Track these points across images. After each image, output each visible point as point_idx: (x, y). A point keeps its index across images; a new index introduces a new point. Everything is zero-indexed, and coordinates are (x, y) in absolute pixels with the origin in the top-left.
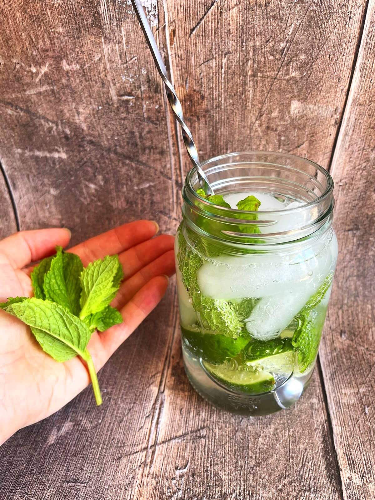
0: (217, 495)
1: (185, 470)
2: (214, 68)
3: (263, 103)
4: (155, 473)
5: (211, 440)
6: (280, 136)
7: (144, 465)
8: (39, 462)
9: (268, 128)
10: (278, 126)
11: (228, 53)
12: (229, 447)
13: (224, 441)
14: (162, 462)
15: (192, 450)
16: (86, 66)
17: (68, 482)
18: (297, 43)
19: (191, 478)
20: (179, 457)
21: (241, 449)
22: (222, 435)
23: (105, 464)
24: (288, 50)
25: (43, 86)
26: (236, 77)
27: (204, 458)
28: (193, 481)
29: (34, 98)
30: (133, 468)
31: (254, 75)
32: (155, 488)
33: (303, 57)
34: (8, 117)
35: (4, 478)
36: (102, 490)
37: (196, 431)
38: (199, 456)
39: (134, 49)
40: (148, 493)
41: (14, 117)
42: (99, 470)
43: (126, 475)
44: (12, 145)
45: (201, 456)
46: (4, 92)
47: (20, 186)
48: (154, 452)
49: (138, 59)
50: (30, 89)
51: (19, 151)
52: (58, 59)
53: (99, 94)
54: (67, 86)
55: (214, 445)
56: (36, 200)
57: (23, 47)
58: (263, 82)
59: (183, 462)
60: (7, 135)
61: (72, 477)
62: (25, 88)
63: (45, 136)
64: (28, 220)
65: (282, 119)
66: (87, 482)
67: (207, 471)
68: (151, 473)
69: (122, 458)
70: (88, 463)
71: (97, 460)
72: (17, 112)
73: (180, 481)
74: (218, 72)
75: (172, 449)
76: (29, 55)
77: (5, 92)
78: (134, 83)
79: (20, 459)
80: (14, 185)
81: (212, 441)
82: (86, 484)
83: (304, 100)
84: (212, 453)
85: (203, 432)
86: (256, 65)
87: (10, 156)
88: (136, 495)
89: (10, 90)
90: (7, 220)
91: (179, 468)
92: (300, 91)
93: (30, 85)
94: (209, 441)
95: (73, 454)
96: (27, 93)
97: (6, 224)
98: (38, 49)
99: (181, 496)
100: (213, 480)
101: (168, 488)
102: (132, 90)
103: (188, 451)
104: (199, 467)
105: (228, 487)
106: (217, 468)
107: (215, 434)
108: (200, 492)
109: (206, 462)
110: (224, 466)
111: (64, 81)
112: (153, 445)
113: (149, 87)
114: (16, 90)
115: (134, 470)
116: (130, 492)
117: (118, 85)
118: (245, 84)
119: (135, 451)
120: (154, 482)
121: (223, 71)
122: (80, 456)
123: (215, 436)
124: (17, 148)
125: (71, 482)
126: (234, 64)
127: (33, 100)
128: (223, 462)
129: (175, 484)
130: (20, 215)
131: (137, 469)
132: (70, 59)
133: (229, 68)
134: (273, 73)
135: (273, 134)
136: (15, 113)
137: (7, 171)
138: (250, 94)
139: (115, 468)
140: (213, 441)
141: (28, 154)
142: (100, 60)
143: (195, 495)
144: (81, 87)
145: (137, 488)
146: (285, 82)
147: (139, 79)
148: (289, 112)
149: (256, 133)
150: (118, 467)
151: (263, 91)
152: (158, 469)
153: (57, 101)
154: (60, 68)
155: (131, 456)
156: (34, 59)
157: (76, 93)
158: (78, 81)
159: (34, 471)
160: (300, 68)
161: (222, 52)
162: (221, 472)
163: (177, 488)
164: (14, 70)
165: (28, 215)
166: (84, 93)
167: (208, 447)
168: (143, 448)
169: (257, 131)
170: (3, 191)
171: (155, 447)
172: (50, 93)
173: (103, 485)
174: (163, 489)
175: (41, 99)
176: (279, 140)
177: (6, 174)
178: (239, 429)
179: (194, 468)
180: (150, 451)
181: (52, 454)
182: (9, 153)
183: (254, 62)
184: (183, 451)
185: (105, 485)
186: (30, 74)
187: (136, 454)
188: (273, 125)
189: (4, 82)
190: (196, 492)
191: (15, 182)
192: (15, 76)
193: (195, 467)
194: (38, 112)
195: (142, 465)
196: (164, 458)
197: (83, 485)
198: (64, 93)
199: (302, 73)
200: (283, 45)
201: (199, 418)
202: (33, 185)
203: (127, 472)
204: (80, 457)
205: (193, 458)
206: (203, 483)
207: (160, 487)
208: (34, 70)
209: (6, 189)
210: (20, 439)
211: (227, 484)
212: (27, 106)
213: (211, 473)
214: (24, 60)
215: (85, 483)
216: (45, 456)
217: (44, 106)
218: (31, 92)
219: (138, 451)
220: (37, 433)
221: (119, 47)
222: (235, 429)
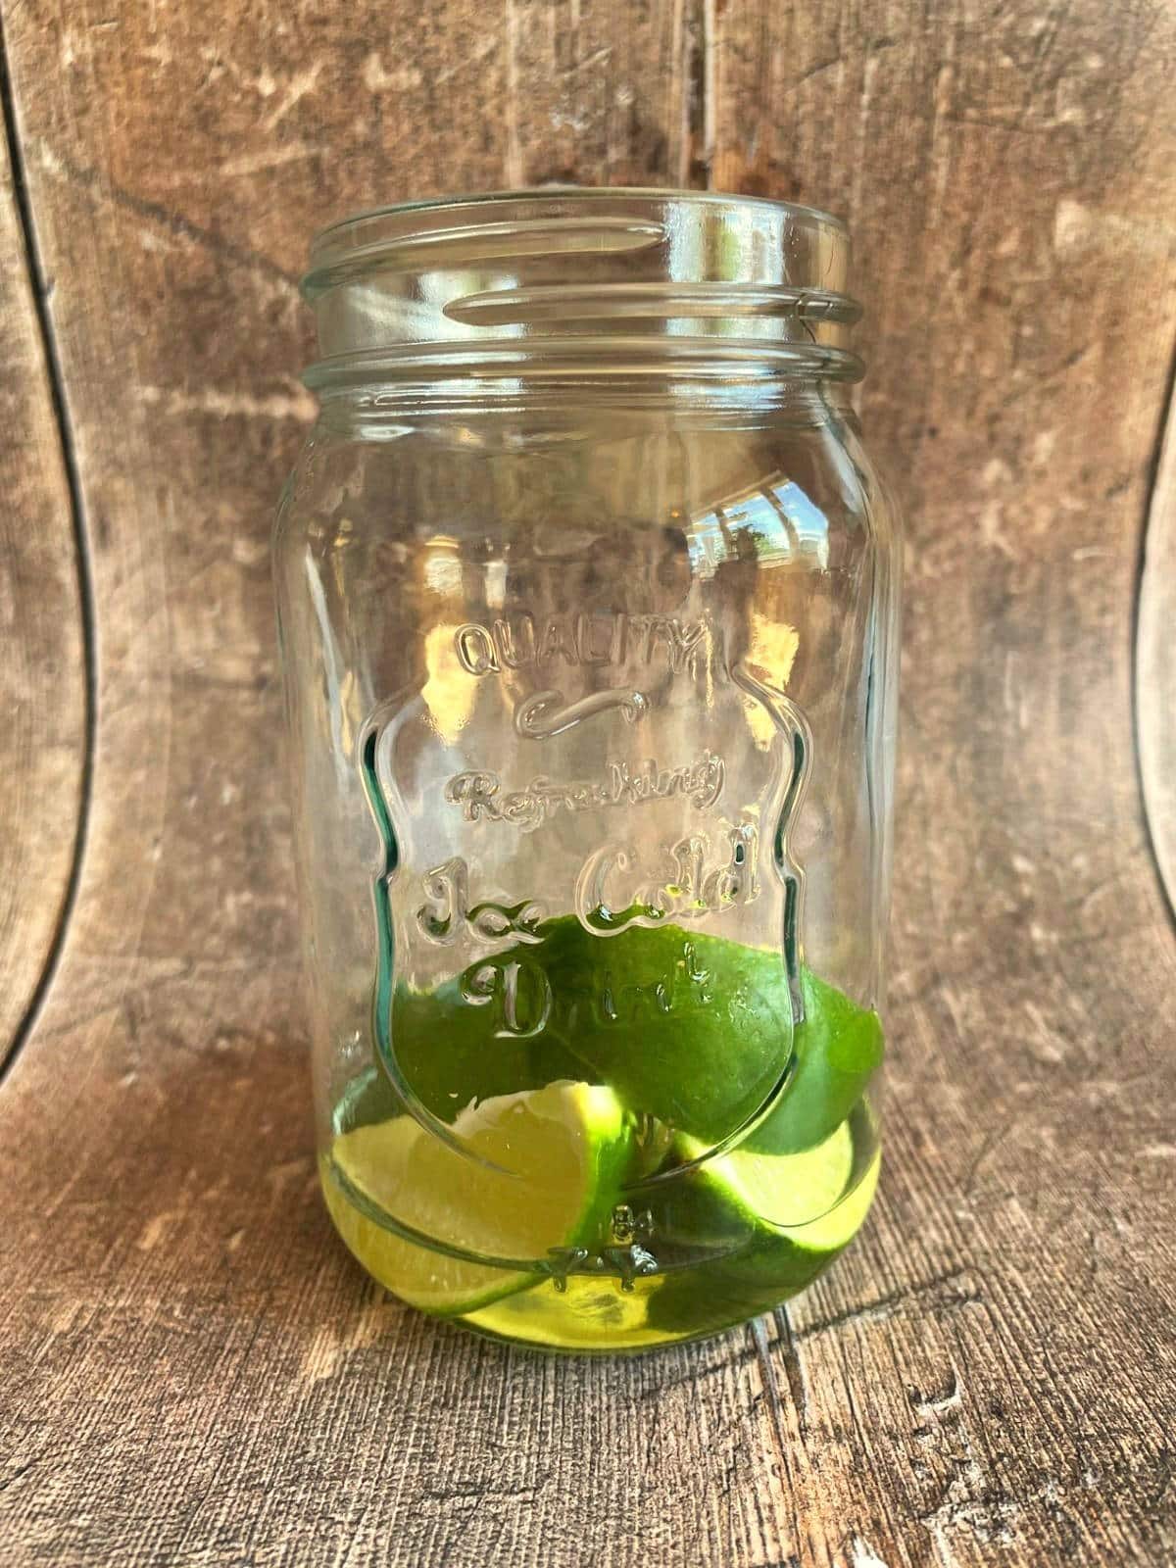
0: (1133, 1461)
1: (955, 1401)
2: (839, 89)
3: (974, 208)
4: (827, 1422)
5: (1006, 1302)
6: (1018, 321)
7: (771, 1403)
8: (284, 1444)
9: (986, 294)
10: (1014, 286)
11: (884, 42)
12: (1090, 1315)
13: (1061, 1302)
14: (840, 1386)
15: (947, 1338)
16: (444, 77)
17: (442, 1497)
18: (1077, 22)
19: (995, 1423)
20: (907, 1364)
21: (1144, 1317)
22: (1043, 1285)
23: (593, 1419)
24: (1052, 42)
25: (287, 143)
26: (903, 120)
27: (1014, 1358)
28: (1010, 1431)
29: (248, 190)
30: (727, 1419)
31: (954, 116)
32: (855, 1469)
33: (1094, 63)
34: (140, 260)
35: (115, 1518)
36: (614, 1505)
37: (934, 1282)
38: (988, 1351)
39: (604, 22)
40: (834, 1491)
41: (159, 262)
42: (575, 1442)
43: (705, 1442)
44: (128, 373)
45: (995, 1349)
46: (147, 166)
47: (123, 536)
48: (791, 1362)
49: (612, 57)
50: (238, 156)
51: (150, 393)
52: (354, 52)
53: (467, 177)
54: (367, 145)
55: (1032, 1318)
56: (174, 589)
57: (247, 9)
58: (978, 137)
59: (932, 1379)
60: (119, 331)
61: (456, 1477)
62: (225, 149)
63: (255, 334)
64: (131, 665)
65: (1029, 263)
66: (532, 1484)
67: (1047, 1393)
68: (815, 1424)
69: (662, 1392)
70: (511, 1424)
71: (550, 1409)
72: (177, 244)
73: (952, 1436)
74: (850, 103)
75: (864, 1342)
76: (263, 35)
77: (151, 169)
78: (586, 136)
79: (185, 1443)
80: (103, 529)
81: (1014, 1307)
82: (529, 1495)
83: (1094, 199)
84: (1037, 1341)
85: (965, 1284)
86: (961, 84)
87: (113, 414)
88: (781, 1502)
89: (169, 161)
90: (50, 669)
91: (924, 1397)
92: (1084, 168)
93: (241, 142)
94: (1001, 1307)
95: (435, 1402)
96: (228, 169)
97: (46, 682)
98: (296, 17)
99: (983, 1484)
100: (1091, 1419)
101: (913, 1464)
102: (577, 162)
103: (934, 1343)
104: (1007, 1388)
105: (1164, 1430)
106: (1082, 1380)
107: (1014, 1285)
108: (1057, 1462)
109: (1025, 1367)
110: (1110, 1372)
111: (360, 127)
112: (779, 1340)
113: (634, 151)
114: (190, 158)
115: (735, 1424)
116: (750, 1497)
117: (535, 143)
118: (926, 143)
119: (709, 1365)
120: (843, 1454)
121: (865, 98)
122: (469, 1404)
123: (1018, 1291)
124: (144, 382)
125: (457, 1493)
126: (899, 77)
127: (239, 197)
128: (1097, 1359)
129: (937, 1449)
130: (106, 648)
131: (745, 1421)
132: (393, 50)
133: (882, 90)
134: (1009, 111)
135: (998, 317)
136: (167, 248)
137: (88, 476)
138: (940, 177)
139: (645, 1427)
140: (1017, 1302)
141: (179, 402)
142: (491, 55)
143: (1043, 1473)
144: (412, 151)
145: (775, 1483)
146: (1041, 139)
147: (603, 123)
148: (1050, 240)
149: (948, 316)
150: (656, 1421)
151: (977, 167)
152: (834, 1409)
153: (323, 198)
154: (355, 83)
155: (698, 1382)
156: (274, 50)
157: (391, 169)
158: (406, 127)
159: (265, 1479)
160: (1085, 97)
161: (868, 39)
162: (1107, 1391)
163: (954, 1462)
164: (198, 87)
165: (138, 647)
166: (419, 172)
167: (1010, 1325)
168: (737, 1351)
169: (950, 306)
170: (57, 554)
171: (789, 1343)
172: (307, 169)
173: (614, 1486)
174: (891, 1471)
175: (266, 195)
176: (1017, 338)
177: (84, 489)
178: (1100, 1265)
179: (986, 1391)
180: (775, 1360)
181: (337, 1410)
182: (113, 402)
183: (957, 73)
184: (910, 1343)
185: (621, 1488)
186: (250, 101)
187: (719, 1375)
188: (1001, 286)
189: (155, 129)
190: (1040, 1461)
191: (110, 517)
192: (197, 108)
193: (993, 1387)
194: (249, 243)
195: (761, 1404)
196: (845, 1373)
197: (520, 1497)
198: (351, 173)
199: (1090, 112)
200: (1038, 24)
201: (922, 1248)
202: (174, 525)
203: (705, 1434)
204: (473, 1408)
205: (967, 1362)
206: (1054, 1430)
207: (875, 1464)
208: (266, 86)
209: (70, 547)
210: (170, 1376)
211: (1154, 1422)
212: (215, 220)
213: (1068, 1398)
214: (240, 51)
215: (523, 1490)
216: (302, 1420)
217: (277, 216)
218: (240, 167)
219: (719, 1362)
220: (247, 1351)
221: (559, 15)
222: (1081, 1264)
